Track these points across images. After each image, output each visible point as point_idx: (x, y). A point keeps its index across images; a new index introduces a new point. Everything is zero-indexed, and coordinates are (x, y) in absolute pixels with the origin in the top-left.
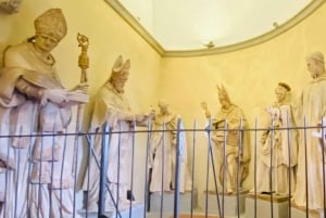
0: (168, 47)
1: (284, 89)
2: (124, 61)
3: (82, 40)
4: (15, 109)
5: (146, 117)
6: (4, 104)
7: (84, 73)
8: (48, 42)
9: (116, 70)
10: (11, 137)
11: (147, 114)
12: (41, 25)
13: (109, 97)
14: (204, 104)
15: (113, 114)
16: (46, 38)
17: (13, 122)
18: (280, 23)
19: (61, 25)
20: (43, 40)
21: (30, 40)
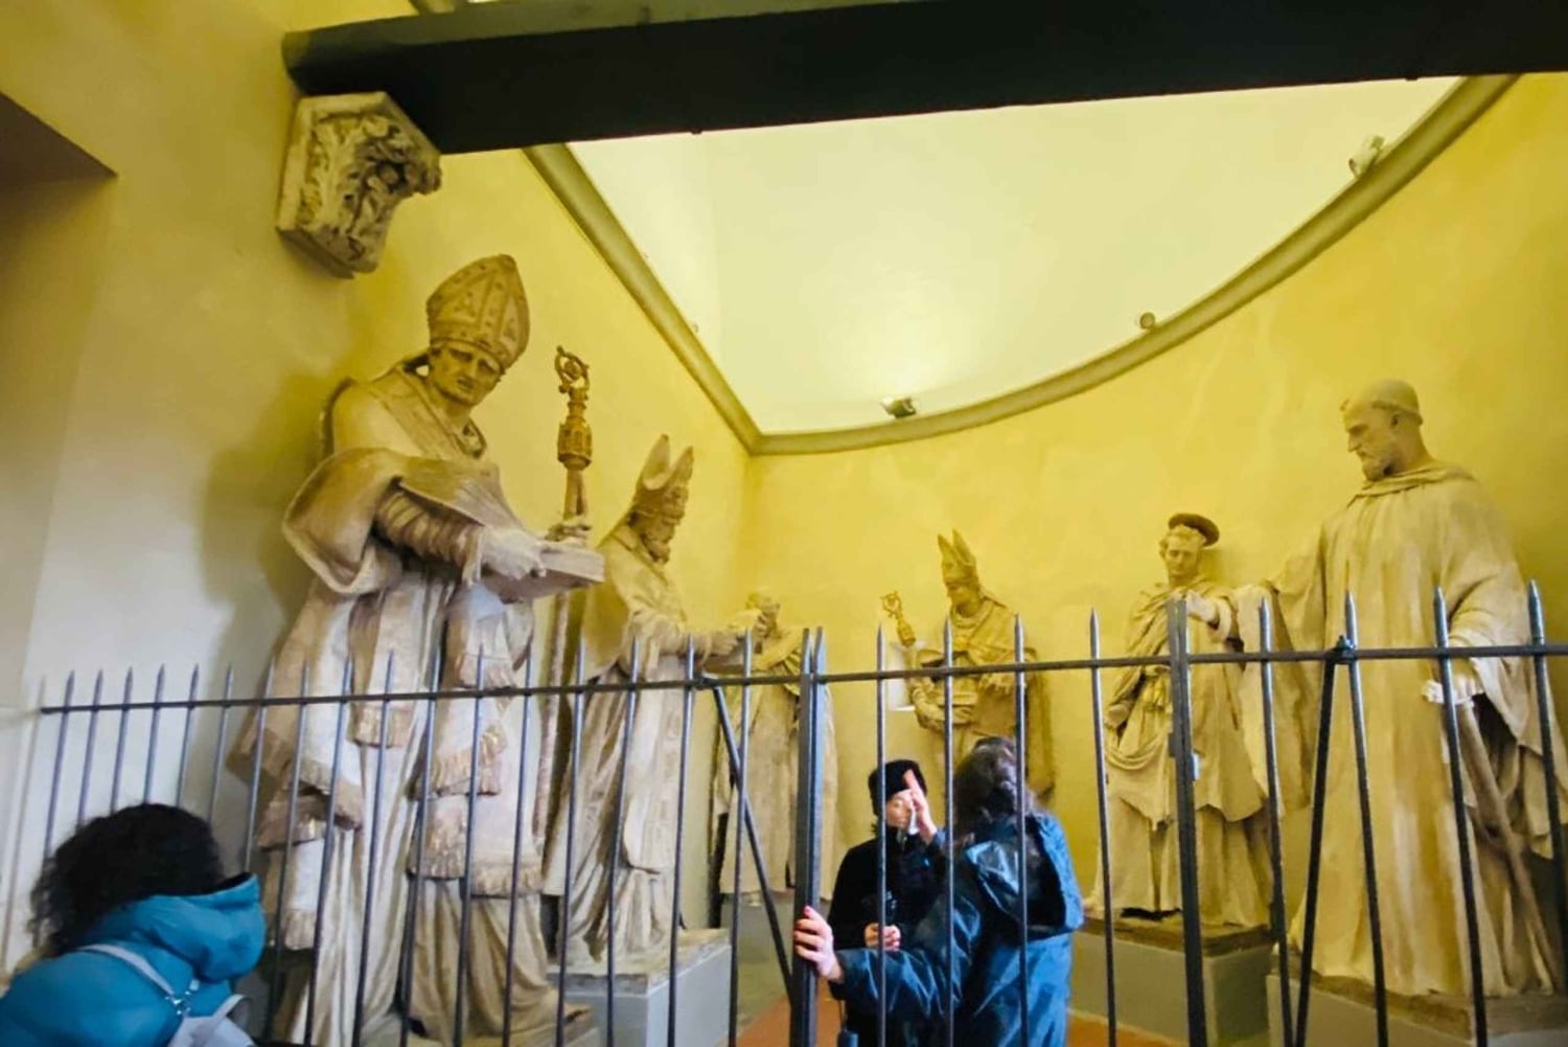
0: (768, 423)
1: (1197, 538)
2: (674, 458)
3: (571, 370)
4: (369, 602)
5: (742, 640)
6: (333, 584)
7: (575, 486)
8: (472, 370)
9: (652, 484)
10: (352, 699)
11: (741, 631)
12: (449, 313)
13: (629, 574)
14: (891, 599)
15: (648, 630)
16: (468, 357)
17: (361, 648)
18: (1161, 318)
19: (511, 312)
20: (455, 366)
21: (411, 366)
